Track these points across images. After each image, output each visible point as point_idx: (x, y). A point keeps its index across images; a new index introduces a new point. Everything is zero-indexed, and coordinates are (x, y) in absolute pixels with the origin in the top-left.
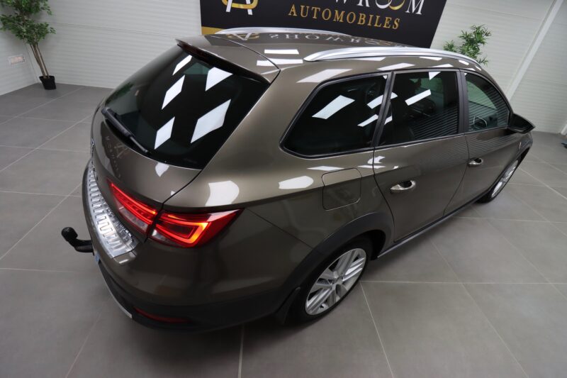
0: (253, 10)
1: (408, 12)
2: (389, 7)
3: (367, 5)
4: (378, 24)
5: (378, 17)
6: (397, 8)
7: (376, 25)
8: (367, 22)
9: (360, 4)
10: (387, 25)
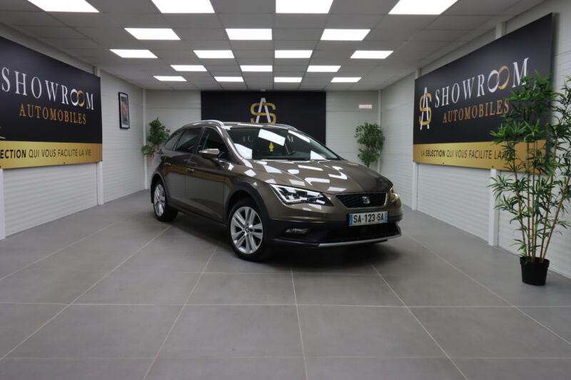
0: (430, 124)
1: (514, 86)
2: (498, 88)
3: (483, 94)
4: (493, 112)
5: (491, 103)
6: (504, 86)
7: (491, 114)
8: (485, 114)
9: (479, 95)
10: (500, 111)
